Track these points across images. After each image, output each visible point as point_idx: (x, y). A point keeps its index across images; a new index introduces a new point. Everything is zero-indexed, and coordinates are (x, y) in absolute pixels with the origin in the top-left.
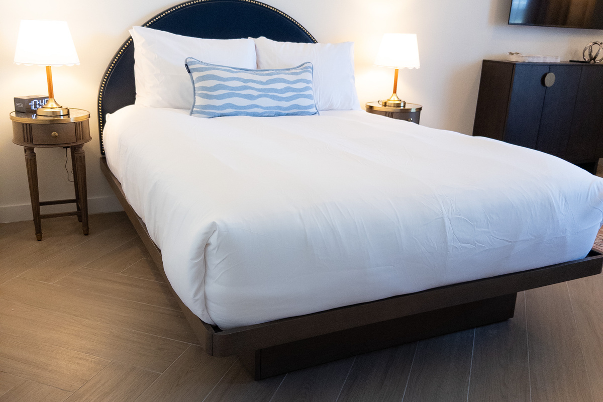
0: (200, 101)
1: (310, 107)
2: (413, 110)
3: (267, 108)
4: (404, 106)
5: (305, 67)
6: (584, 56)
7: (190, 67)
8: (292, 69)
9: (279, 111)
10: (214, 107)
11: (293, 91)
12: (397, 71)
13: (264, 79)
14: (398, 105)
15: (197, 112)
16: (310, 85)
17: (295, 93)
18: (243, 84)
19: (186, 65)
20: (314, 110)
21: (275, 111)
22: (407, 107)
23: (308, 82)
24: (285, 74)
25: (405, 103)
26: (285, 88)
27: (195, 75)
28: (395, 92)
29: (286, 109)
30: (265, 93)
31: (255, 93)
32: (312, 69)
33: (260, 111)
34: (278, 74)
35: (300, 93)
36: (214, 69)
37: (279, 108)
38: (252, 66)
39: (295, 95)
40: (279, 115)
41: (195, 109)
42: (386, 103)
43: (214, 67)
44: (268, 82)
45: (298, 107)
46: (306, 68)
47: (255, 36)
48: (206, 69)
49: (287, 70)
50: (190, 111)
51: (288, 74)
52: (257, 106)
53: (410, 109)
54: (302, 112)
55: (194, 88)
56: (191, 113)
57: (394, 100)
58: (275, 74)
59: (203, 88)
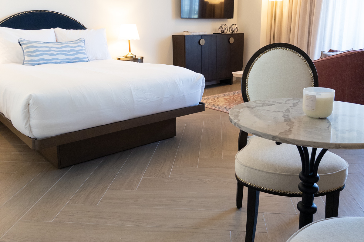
0: (27, 58)
1: (85, 58)
2: (139, 59)
3: (62, 59)
4: (135, 57)
5: (80, 40)
7: (21, 43)
8: (74, 41)
9: (69, 61)
10: (34, 60)
11: (75, 51)
12: (129, 41)
13: (59, 46)
14: (132, 57)
15: (26, 64)
16: (84, 48)
17: (76, 52)
18: (48, 49)
19: (19, 42)
20: (87, 59)
21: (66, 61)
22: (136, 57)
23: (82, 47)
24: (70, 43)
25: (135, 56)
26: (70, 50)
27: (24, 46)
28: (130, 51)
29: (72, 59)
30: (60, 53)
31: (55, 53)
32: (84, 41)
33: (59, 61)
34: (66, 44)
35: (78, 52)
36: (33, 43)
37: (68, 59)
38: (54, 41)
39: (76, 53)
40: (69, 62)
41: (24, 62)
42: (126, 56)
43: (33, 42)
44: (61, 48)
45: (78, 58)
46: (81, 40)
47: (54, 27)
48: (29, 43)
49: (71, 42)
50: (22, 64)
51: (72, 43)
52: (56, 59)
53: (138, 58)
54: (81, 61)
55: (24, 52)
56: (23, 64)
57: (130, 55)
58: (65, 44)
59: (28, 52)
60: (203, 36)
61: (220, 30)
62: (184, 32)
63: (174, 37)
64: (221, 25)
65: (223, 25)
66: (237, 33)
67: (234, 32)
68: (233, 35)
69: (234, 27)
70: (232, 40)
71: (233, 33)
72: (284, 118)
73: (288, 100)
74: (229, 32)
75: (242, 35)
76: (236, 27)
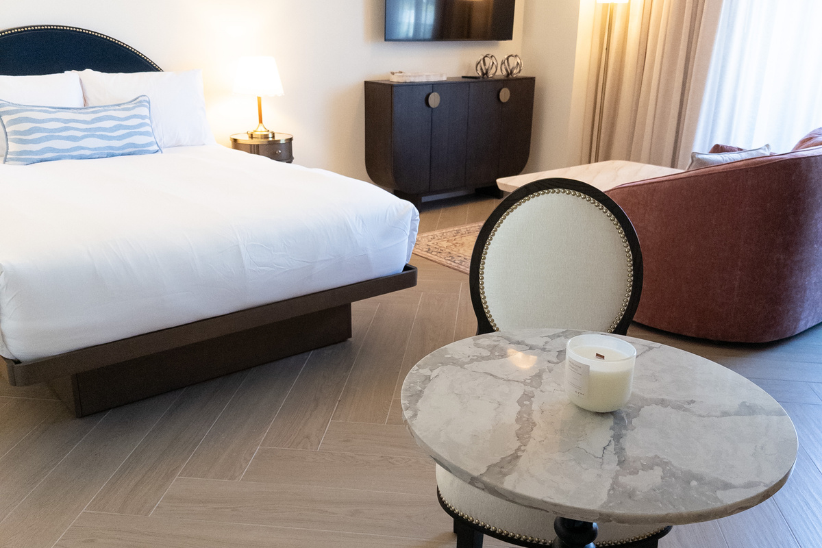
0: (13, 147)
1: (150, 144)
2: (283, 142)
3: (95, 149)
4: (273, 137)
5: (138, 101)
6: (477, 70)
8: (124, 104)
9: (112, 151)
10: (31, 152)
11: (124, 129)
12: (259, 99)
13: (89, 117)
14: (266, 137)
15: (12, 159)
16: (147, 121)
17: (128, 131)
18: (63, 125)
20: (156, 148)
21: (106, 152)
22: (276, 138)
23: (143, 117)
24: (115, 110)
25: (273, 134)
26: (115, 126)
27: (5, 118)
28: (261, 121)
29: (119, 148)
30: (91, 133)
31: (79, 134)
32: (149, 103)
33: (88, 153)
34: (106, 110)
35: (134, 130)
36: (27, 110)
37: (111, 148)
38: (78, 103)
39: (128, 133)
40: (113, 155)
41: (8, 156)
42: (252, 135)
43: (28, 108)
44: (94, 121)
45: (133, 145)
46: (140, 102)
47: (80, 68)
48: (16, 112)
49: (118, 105)
50: (3, 159)
51: (119, 110)
52: (83, 148)
53: (279, 141)
54: (140, 151)
55: (6, 134)
56: (5, 161)
57: (261, 131)
58: (101, 111)
59: (16, 133)
60: (435, 86)
61: (479, 68)
62: (393, 74)
63: (368, 84)
64: (482, 57)
65: (486, 56)
66: (519, 75)
67: (512, 72)
68: (509, 81)
69: (513, 62)
70: (505, 95)
71: (510, 76)
72: (519, 408)
73: (553, 337)
74: (500, 73)
75: (530, 82)
76: (518, 63)
